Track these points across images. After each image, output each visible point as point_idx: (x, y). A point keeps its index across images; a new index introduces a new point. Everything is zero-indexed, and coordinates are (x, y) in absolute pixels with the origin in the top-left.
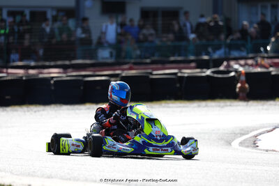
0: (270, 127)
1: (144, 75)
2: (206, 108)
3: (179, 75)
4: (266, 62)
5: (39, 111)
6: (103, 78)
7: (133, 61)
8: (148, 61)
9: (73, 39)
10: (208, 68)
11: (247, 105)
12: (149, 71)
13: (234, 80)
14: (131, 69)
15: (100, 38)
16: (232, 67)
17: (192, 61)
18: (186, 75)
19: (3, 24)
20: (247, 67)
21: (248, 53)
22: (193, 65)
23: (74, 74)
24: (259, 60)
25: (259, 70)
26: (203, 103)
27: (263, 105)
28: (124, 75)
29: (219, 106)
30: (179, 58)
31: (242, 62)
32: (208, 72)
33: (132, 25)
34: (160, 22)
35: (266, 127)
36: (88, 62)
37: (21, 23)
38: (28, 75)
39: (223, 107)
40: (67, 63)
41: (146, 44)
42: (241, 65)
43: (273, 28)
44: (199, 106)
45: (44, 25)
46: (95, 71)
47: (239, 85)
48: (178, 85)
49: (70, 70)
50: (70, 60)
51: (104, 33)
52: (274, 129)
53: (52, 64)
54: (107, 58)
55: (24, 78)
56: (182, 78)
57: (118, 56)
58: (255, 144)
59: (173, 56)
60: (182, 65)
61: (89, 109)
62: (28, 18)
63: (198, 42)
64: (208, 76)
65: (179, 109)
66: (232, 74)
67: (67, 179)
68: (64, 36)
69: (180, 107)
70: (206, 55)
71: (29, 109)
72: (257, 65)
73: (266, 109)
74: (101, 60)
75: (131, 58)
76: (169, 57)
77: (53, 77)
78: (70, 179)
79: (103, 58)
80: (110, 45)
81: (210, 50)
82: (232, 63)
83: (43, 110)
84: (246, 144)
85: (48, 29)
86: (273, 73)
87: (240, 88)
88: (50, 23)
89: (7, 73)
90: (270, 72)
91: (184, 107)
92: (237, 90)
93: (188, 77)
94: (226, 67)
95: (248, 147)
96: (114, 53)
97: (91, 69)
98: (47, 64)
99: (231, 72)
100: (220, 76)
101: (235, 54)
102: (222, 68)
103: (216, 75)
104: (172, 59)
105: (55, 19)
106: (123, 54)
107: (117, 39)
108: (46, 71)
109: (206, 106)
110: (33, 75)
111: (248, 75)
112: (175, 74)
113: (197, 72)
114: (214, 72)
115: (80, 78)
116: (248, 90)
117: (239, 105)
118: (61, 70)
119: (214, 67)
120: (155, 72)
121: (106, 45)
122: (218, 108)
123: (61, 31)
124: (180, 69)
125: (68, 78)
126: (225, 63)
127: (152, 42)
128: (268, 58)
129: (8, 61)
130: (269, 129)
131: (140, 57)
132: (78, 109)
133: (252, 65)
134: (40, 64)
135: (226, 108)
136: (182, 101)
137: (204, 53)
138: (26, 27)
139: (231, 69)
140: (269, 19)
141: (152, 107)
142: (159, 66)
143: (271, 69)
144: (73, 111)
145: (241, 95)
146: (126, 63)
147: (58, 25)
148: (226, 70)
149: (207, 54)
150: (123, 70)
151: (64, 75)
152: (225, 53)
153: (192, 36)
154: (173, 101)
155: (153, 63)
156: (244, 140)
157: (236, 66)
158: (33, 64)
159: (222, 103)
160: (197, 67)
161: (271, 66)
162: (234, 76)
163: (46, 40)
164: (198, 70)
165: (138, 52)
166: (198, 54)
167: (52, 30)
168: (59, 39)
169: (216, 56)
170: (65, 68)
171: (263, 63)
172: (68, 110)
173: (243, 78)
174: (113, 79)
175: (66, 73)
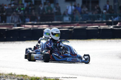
1: (84, 28)
2: (111, 42)
3: (99, 28)
6: (66, 29)
7: (79, 22)
8: (85, 22)
9: (53, 12)
10: (111, 25)
12: (86, 26)
14: (78, 25)
15: (65, 12)
17: (104, 22)
18: (102, 28)
19: (23, 6)
22: (105, 24)
23: (53, 27)
26: (109, 40)
28: (75, 28)
29: (116, 42)
30: (99, 21)
32: (112, 27)
33: (78, 7)
34: (90, 5)
36: (59, 22)
37: (30, 5)
38: (33, 28)
39: (118, 42)
40: (50, 22)
41: (85, 15)
44: (108, 42)
45: (40, 6)
46: (62, 26)
48: (98, 32)
49: (51, 26)
51: (67, 10)
53: (44, 23)
54: (67, 21)
55: (32, 29)
56: (100, 29)
57: (73, 20)
59: (97, 20)
60: (100, 24)
62: (33, 3)
64: (111, 29)
68: (49, 11)
69: (99, 42)
70: (111, 19)
71: (34, 42)
74: (65, 22)
75: (78, 21)
77: (44, 29)
78: (52, 73)
80: (69, 15)
81: (112, 17)
85: (42, 8)
88: (43, 5)
89: (24, 27)
91: (101, 42)
93: (103, 29)
94: (119, 25)
100: (117, 29)
102: (117, 25)
103: (115, 28)
104: (96, 21)
105: (45, 4)
106: (75, 19)
107: (72, 12)
108: (41, 26)
109: (111, 41)
110: (36, 28)
112: (97, 28)
114: (114, 27)
118: (47, 26)
119: (114, 25)
120: (88, 27)
121: (67, 15)
122: (116, 43)
123: (48, 9)
124: (99, 25)
126: (119, 23)
131: (82, 20)
134: (39, 23)
135: (119, 42)
136: (100, 39)
137: (109, 19)
138: (33, 7)
141: (87, 42)
142: (90, 24)
147: (46, 6)
148: (119, 26)
150: (75, 26)
152: (119, 18)
153: (105, 11)
154: (96, 39)
155: (88, 23)
158: (35, 23)
159: (117, 40)
163: (41, 13)
164: (107, 26)
165: (81, 18)
166: (107, 19)
168: (47, 12)
169: (115, 20)
174: (70, 30)
175: (49, 27)
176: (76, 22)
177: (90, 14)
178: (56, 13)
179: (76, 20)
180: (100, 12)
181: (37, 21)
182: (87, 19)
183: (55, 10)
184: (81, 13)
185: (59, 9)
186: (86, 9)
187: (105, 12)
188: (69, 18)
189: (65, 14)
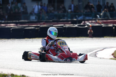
0: (101, 48)
2: (75, 41)
3: (64, 26)
4: (100, 21)
5: (6, 41)
6: (33, 28)
7: (45, 21)
8: (51, 21)
9: (20, 11)
10: (76, 24)
11: (92, 39)
12: (52, 25)
13: (87, 29)
14: (44, 24)
16: (86, 24)
18: (67, 27)
20: (92, 24)
21: (93, 18)
22: (70, 22)
23: (20, 26)
24: (97, 21)
25: (97, 25)
26: (74, 39)
27: (99, 39)
28: (41, 26)
29: (81, 40)
30: (64, 20)
31: (90, 21)
32: (76, 26)
34: (56, 4)
35: (100, 48)
36: (26, 21)
38: (1, 27)
39: (82, 40)
40: (17, 21)
42: (90, 23)
43: (103, 7)
44: (72, 40)
46: (29, 25)
47: (89, 31)
48: (64, 31)
49: (19, 24)
50: (19, 20)
51: (34, 9)
52: (104, 49)
53: (11, 22)
54: (34, 20)
56: (65, 28)
58: (95, 55)
60: (65, 23)
61: (26, 40)
66: (86, 26)
67: (17, 70)
68: (16, 10)
71: (1, 40)
72: (96, 23)
73: (100, 41)
74: (31, 20)
75: (44, 20)
77: (11, 27)
78: (19, 70)
79: (33, 20)
81: (77, 16)
82: (86, 22)
83: (8, 41)
84: (92, 56)
85: (9, 7)
86: (103, 26)
87: (89, 32)
88: (10, 5)
90: (102, 26)
92: (88, 33)
95: (93, 56)
96: (37, 17)
97: (27, 24)
98: (9, 22)
99: (86, 25)
100: (81, 27)
101: (87, 18)
102: (82, 24)
103: (79, 27)
104: (61, 20)
105: (12, 3)
106: (41, 18)
107: (38, 11)
108: (9, 25)
109: (75, 40)
110: (3, 26)
111: (93, 27)
112: (62, 26)
113: (71, 26)
114: (78, 26)
115: (23, 28)
116: (93, 33)
117: (89, 39)
118: (15, 25)
119: (79, 24)
120: (54, 26)
121: (34, 14)
122: (80, 41)
124: (64, 24)
125: (18, 28)
126: (83, 22)
128: (101, 20)
130: (101, 49)
131: (48, 19)
132: (22, 41)
133: (94, 23)
134: (6, 22)
135: (83, 40)
136: (65, 38)
139: (85, 24)
140: (101, 4)
142: (56, 23)
143: (102, 24)
144: (20, 42)
145: (90, 35)
146: (42, 22)
147: (13, 5)
148: (83, 25)
149: (76, 18)
150: (41, 24)
151: (16, 27)
152: (83, 18)
153: (69, 11)
156: (91, 54)
157: (88, 23)
158: (3, 22)
159: (82, 38)
160: (72, 24)
161: (102, 23)
162: (87, 27)
163: (8, 12)
164: (72, 25)
165: (47, 17)
166: (72, 18)
167: (11, 8)
168: (14, 12)
169: (80, 19)
170: (16, 23)
171: (99, 22)
172: (18, 41)
173: (91, 28)
174: (36, 28)
175: (17, 26)
176: (43, 21)
177: (56, 13)
178: (23, 12)
180: (65, 11)
181: (5, 20)
182: (53, 18)
183: (22, 10)
184: (47, 12)
185: (25, 8)
186: (52, 8)
188: (36, 17)
189: (31, 14)
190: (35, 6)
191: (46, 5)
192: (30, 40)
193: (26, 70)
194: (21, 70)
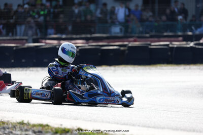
1: (145, 45)
2: (190, 70)
3: (171, 46)
6: (115, 47)
7: (137, 35)
8: (148, 35)
10: (192, 41)
12: (149, 43)
14: (135, 41)
17: (180, 36)
18: (175, 46)
19: (43, 7)
22: (181, 39)
23: (94, 44)
26: (188, 67)
28: (130, 45)
29: (199, 69)
30: (171, 34)
32: (192, 44)
34: (157, 7)
36: (104, 35)
37: (56, 7)
40: (89, 36)
41: (147, 23)
44: (184, 69)
45: (74, 8)
46: (109, 42)
48: (169, 53)
49: (91, 41)
50: (91, 34)
53: (78, 36)
54: (118, 33)
55: (58, 47)
56: (172, 48)
57: (126, 31)
60: (172, 39)
61: (104, 69)
62: (61, 3)
63: (185, 22)
64: (191, 47)
65: (170, 71)
67: (89, 121)
69: (171, 69)
70: (190, 31)
74: (113, 35)
75: (136, 33)
76: (163, 33)
78: (91, 121)
79: (115, 33)
80: (120, 24)
81: (193, 28)
85: (76, 11)
89: (45, 43)
91: (173, 69)
93: (177, 48)
96: (123, 29)
97: (107, 40)
100: (200, 47)
102: (201, 41)
103: (197, 47)
104: (165, 34)
105: (80, 4)
106: (130, 30)
108: (73, 42)
109: (190, 69)
112: (168, 45)
113: (183, 44)
114: (195, 44)
115: (98, 47)
118: (84, 41)
119: (195, 41)
120: (153, 44)
121: (117, 23)
122: (199, 71)
124: (171, 41)
125: (90, 47)
127: (151, 21)
129: (46, 34)
131: (142, 32)
134: (69, 36)
136: (172, 65)
137: (188, 30)
141: (150, 69)
142: (156, 39)
146: (131, 37)
147: (82, 8)
150: (130, 42)
151: (86, 45)
153: (180, 17)
154: (165, 65)
155: (151, 37)
158: (64, 36)
159: (201, 67)
160: (184, 40)
164: (184, 43)
165: (141, 29)
170: (87, 39)
174: (122, 48)
175: (87, 43)
176: (133, 35)
179: (131, 33)
181: (67, 34)
187: (181, 19)
188: (121, 29)
190: (118, 9)
191: (140, 8)
192: (111, 69)
193: (103, 122)
194: (95, 121)
